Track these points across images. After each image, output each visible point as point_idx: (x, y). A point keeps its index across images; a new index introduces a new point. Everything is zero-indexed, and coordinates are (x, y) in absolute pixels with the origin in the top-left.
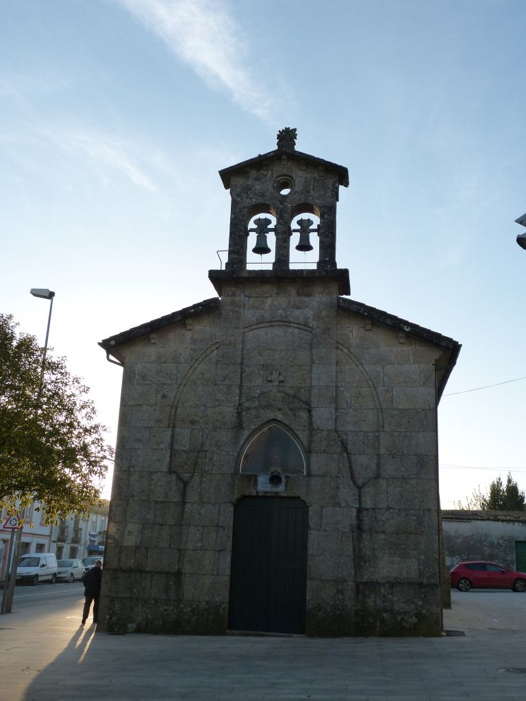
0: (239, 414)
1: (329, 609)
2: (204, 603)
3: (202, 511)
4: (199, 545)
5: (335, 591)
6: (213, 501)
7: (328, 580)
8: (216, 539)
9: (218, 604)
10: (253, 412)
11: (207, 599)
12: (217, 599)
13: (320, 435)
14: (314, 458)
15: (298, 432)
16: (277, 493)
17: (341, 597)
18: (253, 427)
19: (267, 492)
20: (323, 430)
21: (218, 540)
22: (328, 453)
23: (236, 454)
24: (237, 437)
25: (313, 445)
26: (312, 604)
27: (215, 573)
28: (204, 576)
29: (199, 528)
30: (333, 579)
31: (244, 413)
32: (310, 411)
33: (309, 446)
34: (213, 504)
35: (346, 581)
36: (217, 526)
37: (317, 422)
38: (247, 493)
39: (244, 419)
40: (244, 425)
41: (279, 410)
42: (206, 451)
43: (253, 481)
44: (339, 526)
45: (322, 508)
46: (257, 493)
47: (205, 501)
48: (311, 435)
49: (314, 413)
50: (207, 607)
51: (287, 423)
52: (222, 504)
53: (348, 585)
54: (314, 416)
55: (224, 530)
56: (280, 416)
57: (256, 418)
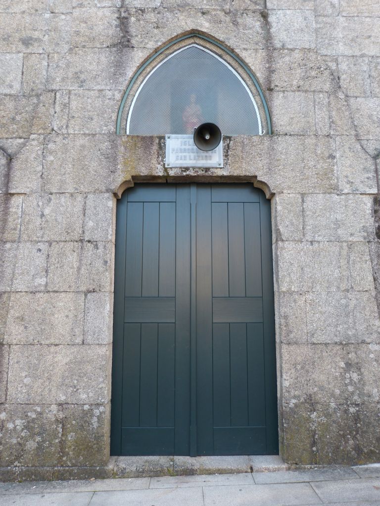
0: (123, 23)
1: (333, 405)
2: (54, 408)
3: (47, 211)
4: (43, 281)
5: (342, 365)
6: (71, 190)
7: (326, 344)
8: (79, 269)
9: (86, 407)
10: (152, 17)
11: (63, 398)
12: (84, 396)
13: (287, 59)
14: (278, 101)
15: (243, 55)
16: (207, 169)
17: (355, 376)
18: (152, 45)
19: (187, 169)
20: (292, 50)
21: (83, 271)
22: (306, 91)
23: (118, 96)
24: (119, 66)
25: (275, 77)
26: (295, 397)
27: (79, 340)
28: (53, 349)
29: (41, 246)
30: (337, 340)
31: (133, 19)
32: (265, 16)
33: (269, 80)
34: (72, 195)
35: (363, 342)
36: (81, 241)
37: (280, 35)
38: (144, 171)
39: (133, 30)
40: (133, 41)
41: (203, 13)
42: (54, 91)
43: (155, 148)
44: (340, 232)
45: (303, 195)
46: (166, 170)
47: (54, 191)
48: (270, 59)
49: (272, 19)
50: (61, 415)
51: (221, 36)
52: (90, 196)
53: (370, 352)
54: (274, 25)
55: (96, 247)
56: (205, 26)
57: (158, 27)
